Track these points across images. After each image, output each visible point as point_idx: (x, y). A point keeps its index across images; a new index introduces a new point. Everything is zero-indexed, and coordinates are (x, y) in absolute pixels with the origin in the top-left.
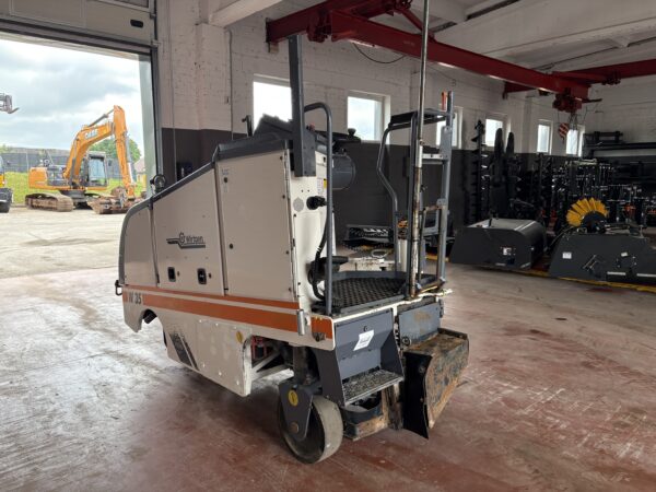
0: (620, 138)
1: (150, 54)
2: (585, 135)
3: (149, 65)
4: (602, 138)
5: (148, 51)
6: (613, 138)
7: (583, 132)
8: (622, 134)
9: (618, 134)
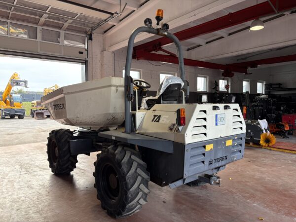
0: (281, 86)
1: (85, 63)
2: (265, 85)
3: (85, 66)
4: (272, 86)
5: (84, 61)
6: (278, 86)
7: (264, 84)
8: (282, 84)
9: (280, 84)
